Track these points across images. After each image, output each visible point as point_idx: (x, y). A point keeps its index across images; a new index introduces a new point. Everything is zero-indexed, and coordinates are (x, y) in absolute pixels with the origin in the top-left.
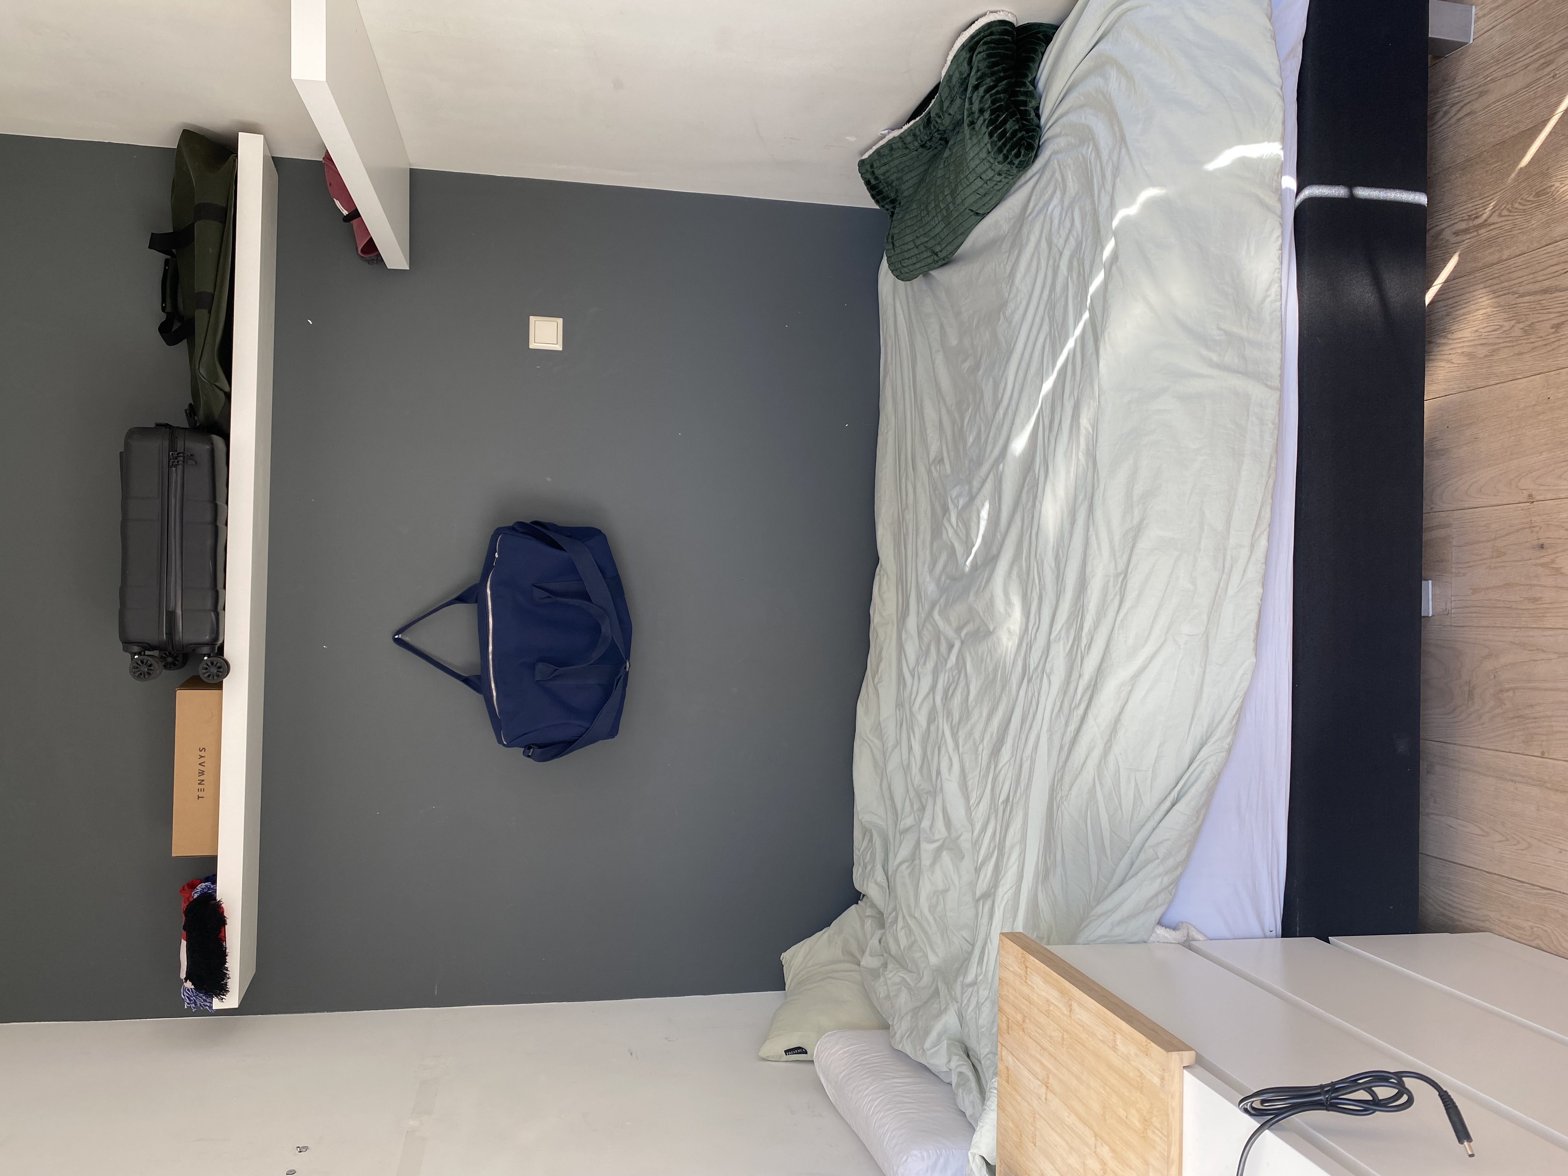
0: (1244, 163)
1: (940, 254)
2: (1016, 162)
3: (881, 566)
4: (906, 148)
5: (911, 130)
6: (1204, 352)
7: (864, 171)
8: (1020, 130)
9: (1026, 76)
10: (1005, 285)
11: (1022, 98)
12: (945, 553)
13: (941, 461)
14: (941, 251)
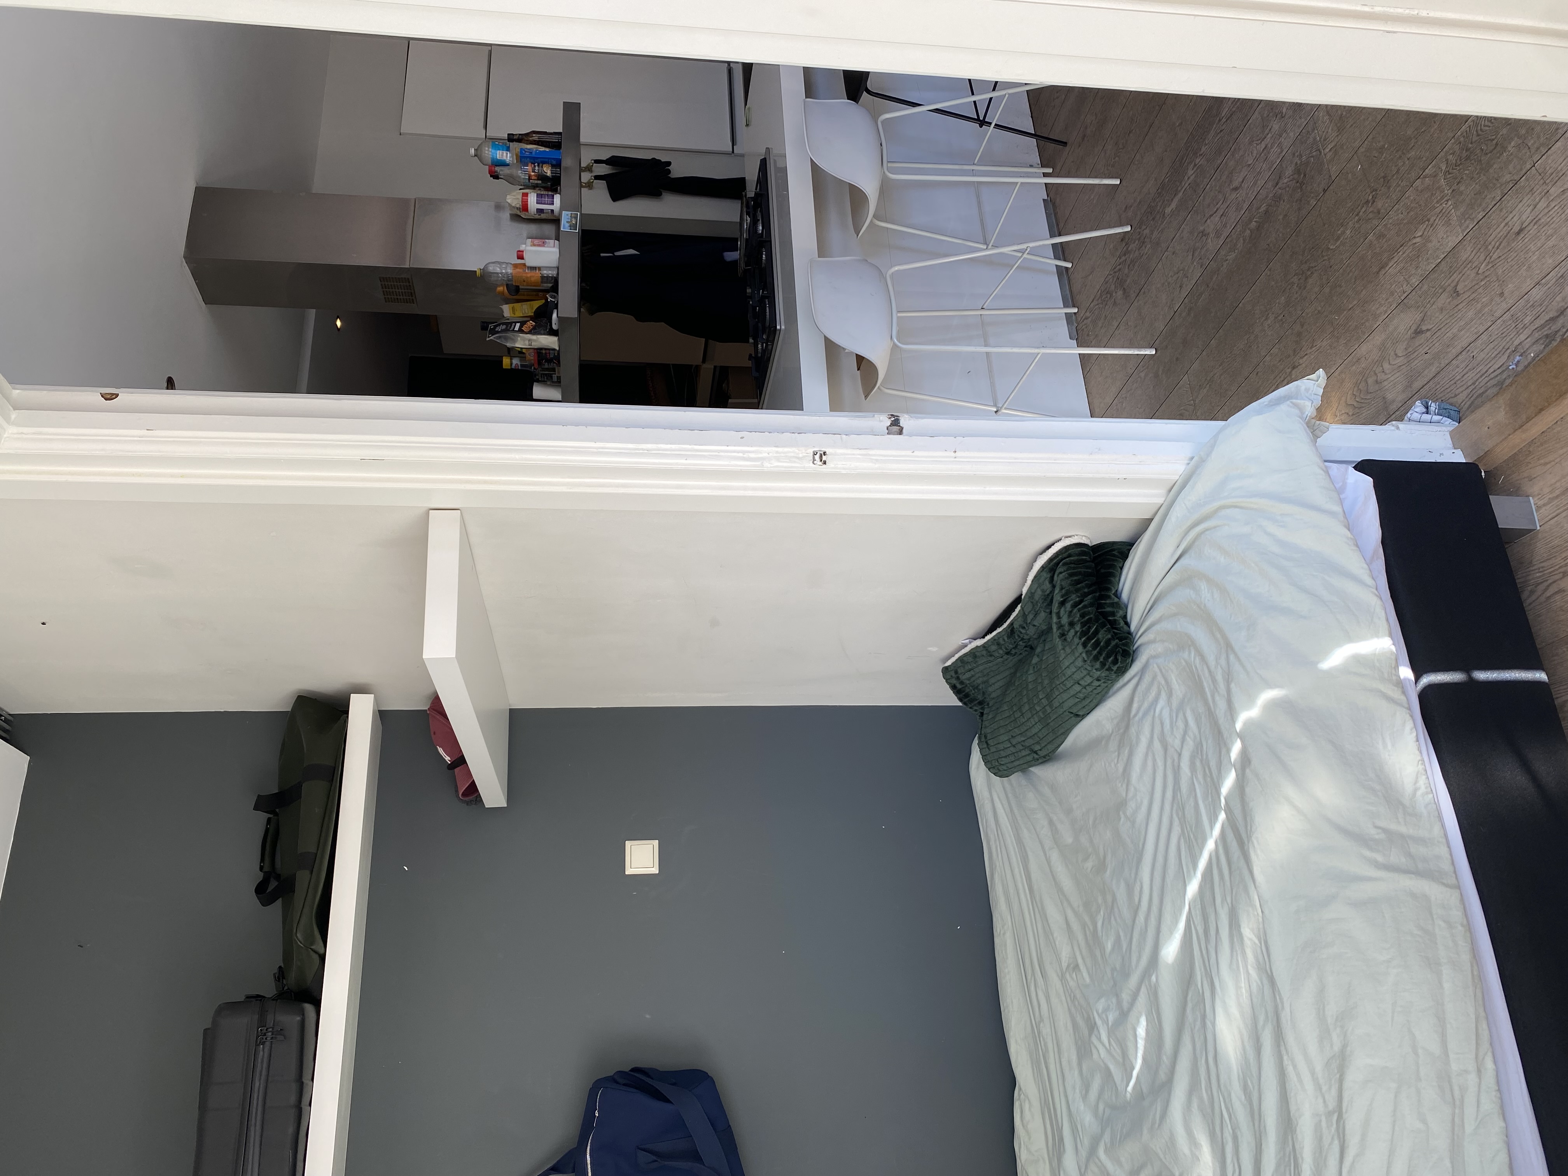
0: (1358, 660)
1: (1039, 752)
2: (1115, 668)
3: (1020, 1089)
4: (991, 656)
5: (995, 640)
6: (1367, 853)
7: (949, 677)
8: (1113, 638)
9: (1109, 589)
10: (1120, 784)
11: (1109, 609)
12: (1099, 1075)
13: (1076, 967)
14: (1040, 750)
